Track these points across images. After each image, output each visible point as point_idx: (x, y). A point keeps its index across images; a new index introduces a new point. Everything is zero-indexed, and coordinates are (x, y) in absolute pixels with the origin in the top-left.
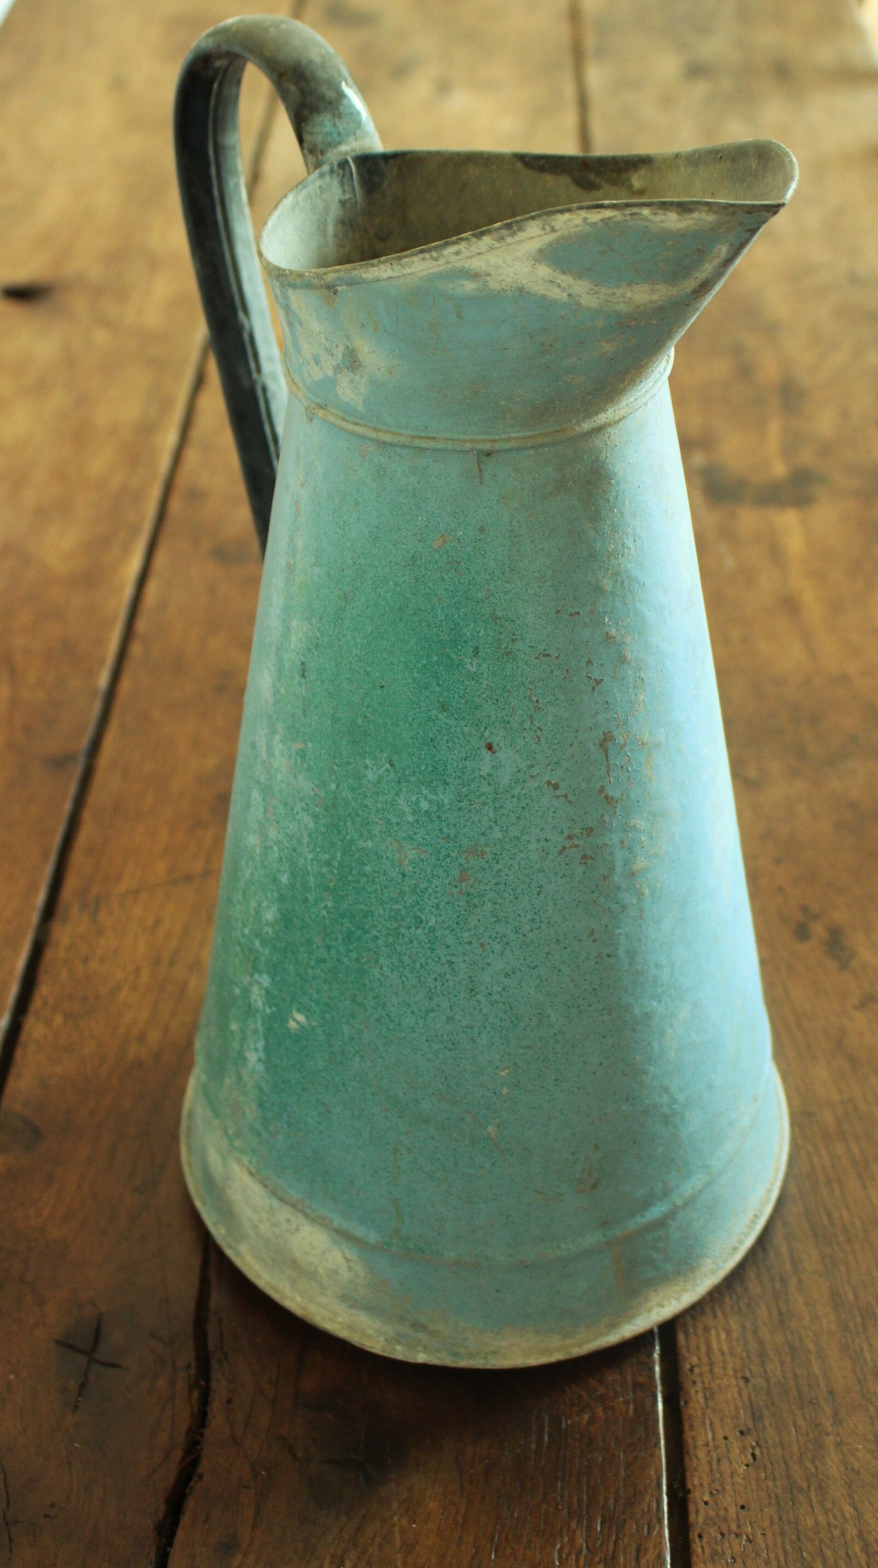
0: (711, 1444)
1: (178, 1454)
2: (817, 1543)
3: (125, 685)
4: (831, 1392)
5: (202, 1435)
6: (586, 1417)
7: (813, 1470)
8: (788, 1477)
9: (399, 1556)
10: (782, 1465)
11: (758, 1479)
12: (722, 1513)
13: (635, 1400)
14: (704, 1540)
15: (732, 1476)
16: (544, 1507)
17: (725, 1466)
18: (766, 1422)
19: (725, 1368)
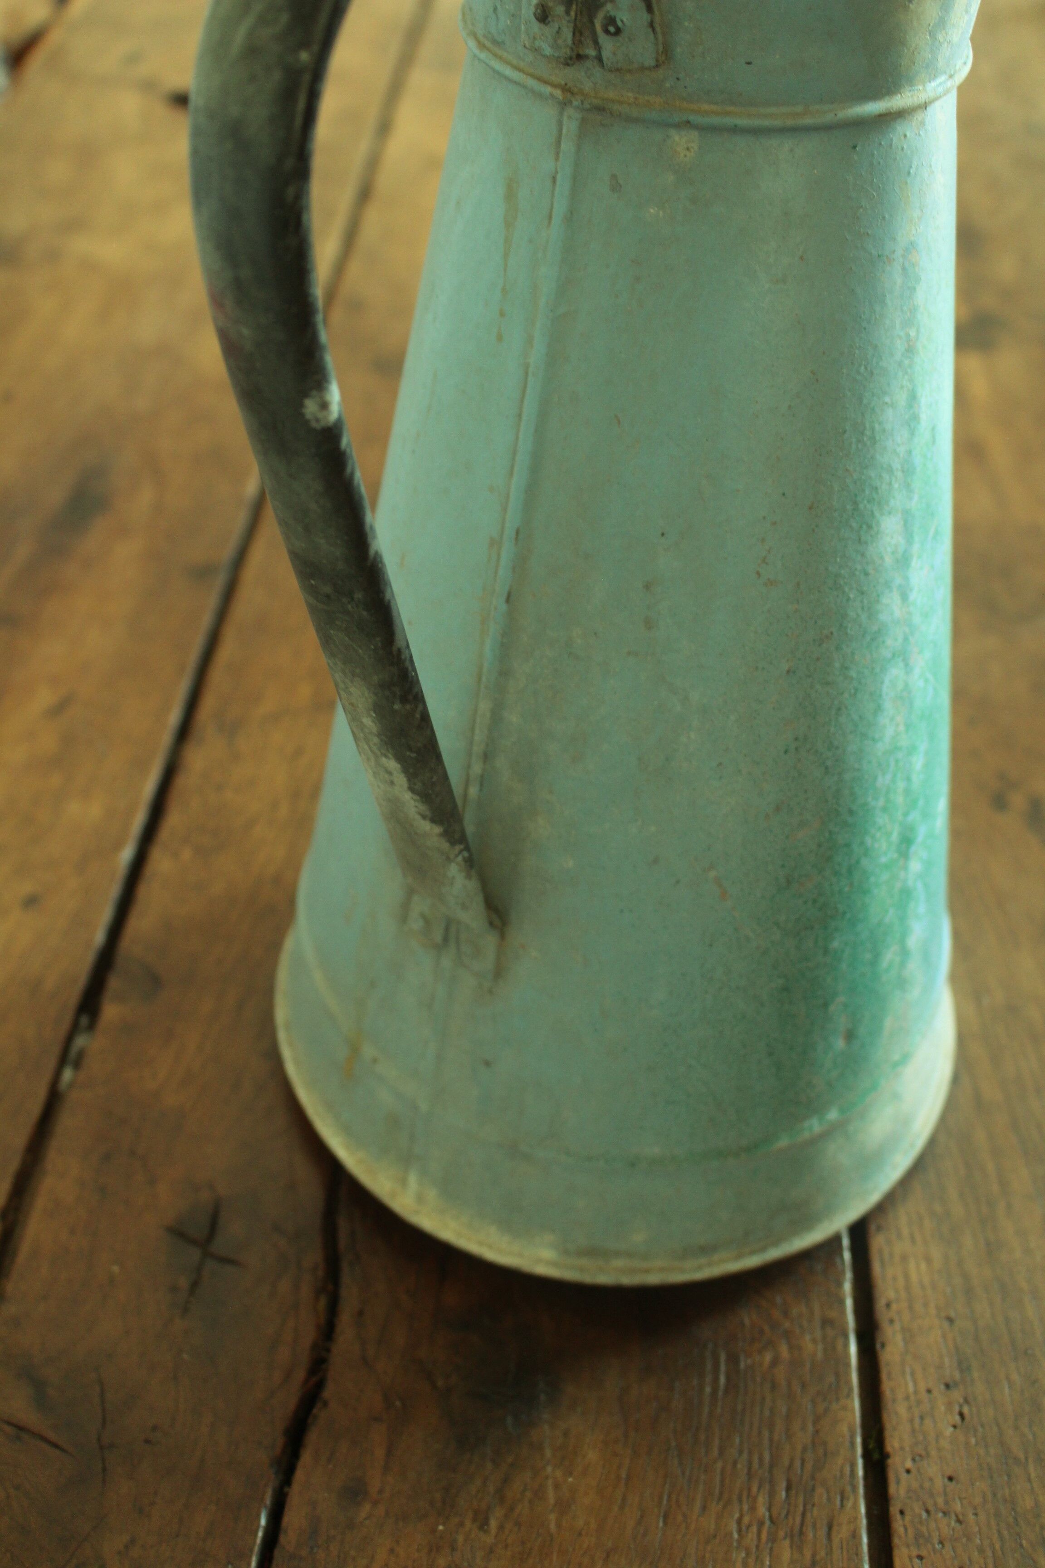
0: (912, 1398)
1: (300, 1374)
2: (1037, 1528)
5: (328, 1350)
6: (768, 1357)
7: (1031, 1437)
8: (1002, 1443)
9: (552, 1517)
10: (995, 1429)
11: (967, 1444)
12: (927, 1485)
13: (824, 1337)
14: (908, 1518)
15: (937, 1440)
16: (719, 1465)
17: (928, 1422)
18: (976, 1375)
19: (926, 1305)
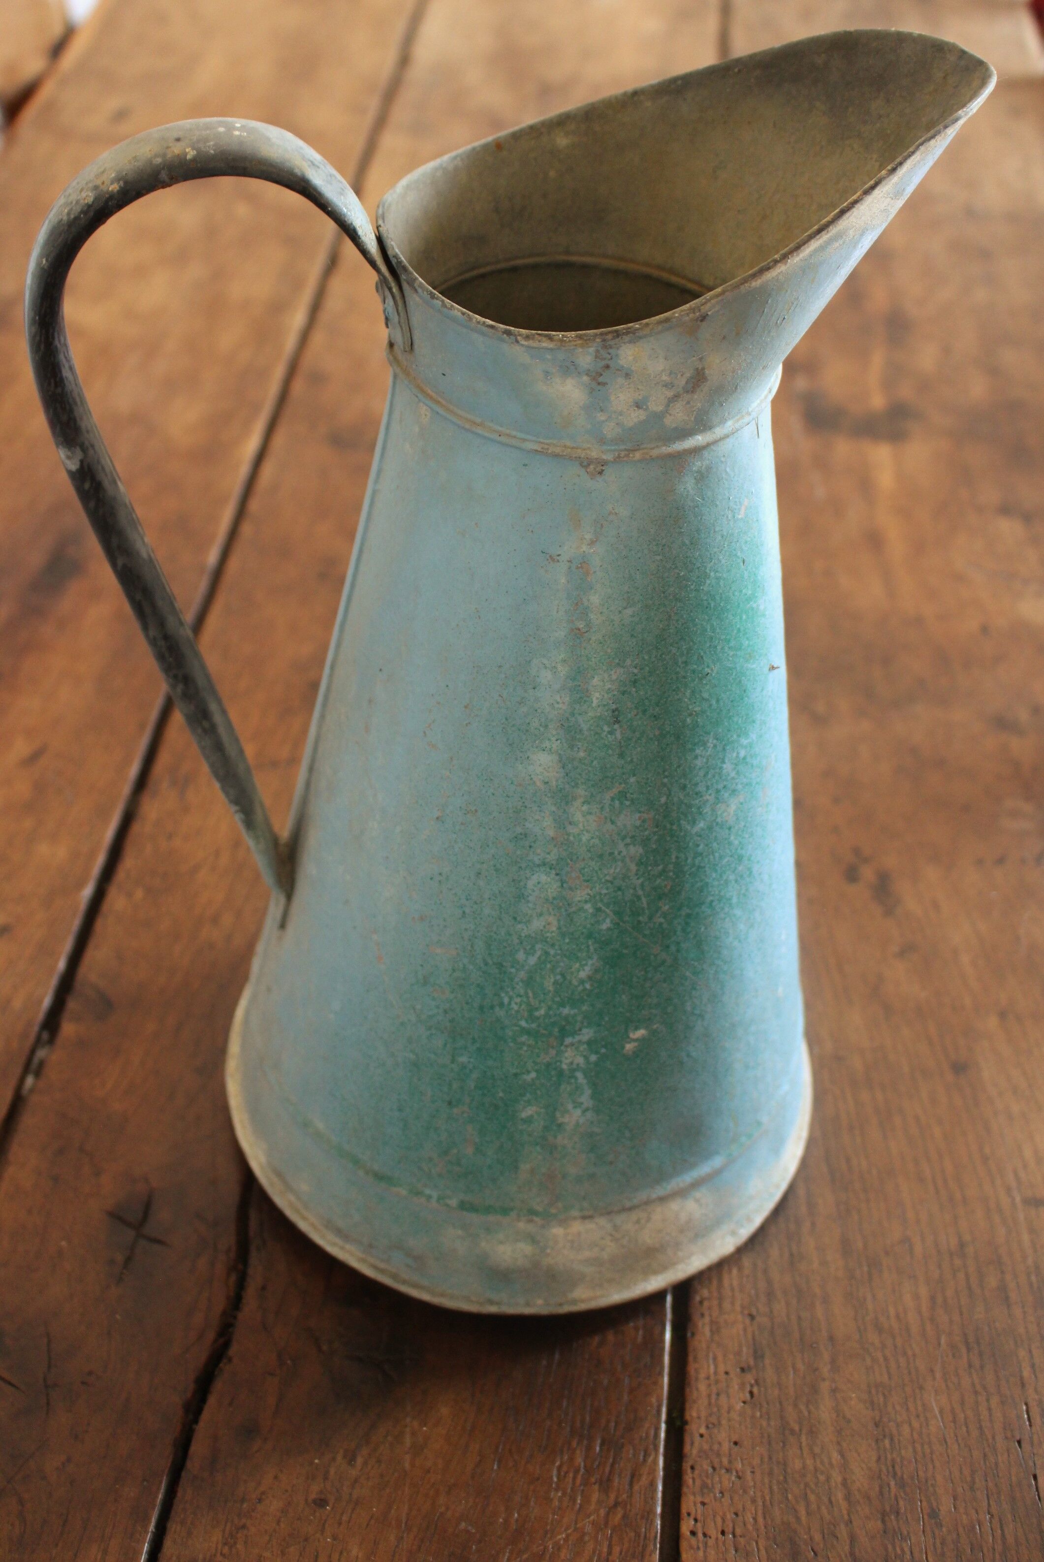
0: (712, 1378)
1: (211, 1335)
2: (802, 1486)
3: (233, 565)
4: (831, 1338)
5: (235, 1317)
7: (806, 1414)
8: (782, 1418)
9: (408, 1457)
10: (778, 1405)
11: (753, 1417)
12: (716, 1447)
13: (645, 1325)
14: (696, 1472)
15: (729, 1412)
16: (548, 1423)
17: (723, 1399)
18: (767, 1361)
19: (733, 1303)
